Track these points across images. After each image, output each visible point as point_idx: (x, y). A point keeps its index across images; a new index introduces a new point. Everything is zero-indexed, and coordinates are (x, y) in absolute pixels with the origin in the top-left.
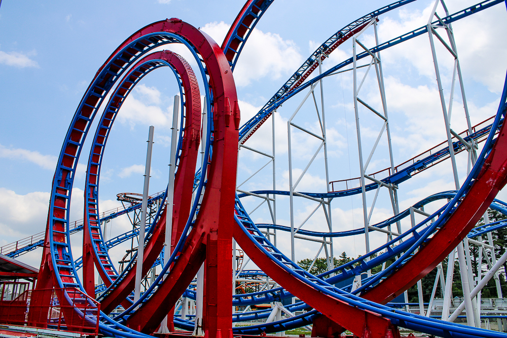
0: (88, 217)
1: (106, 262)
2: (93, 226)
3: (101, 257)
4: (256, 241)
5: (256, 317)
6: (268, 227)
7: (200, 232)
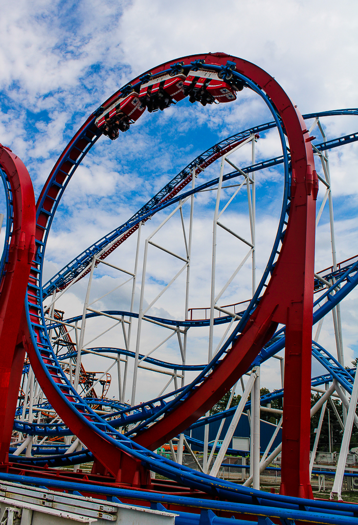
4: (47, 371)
5: (57, 452)
6: (119, 352)
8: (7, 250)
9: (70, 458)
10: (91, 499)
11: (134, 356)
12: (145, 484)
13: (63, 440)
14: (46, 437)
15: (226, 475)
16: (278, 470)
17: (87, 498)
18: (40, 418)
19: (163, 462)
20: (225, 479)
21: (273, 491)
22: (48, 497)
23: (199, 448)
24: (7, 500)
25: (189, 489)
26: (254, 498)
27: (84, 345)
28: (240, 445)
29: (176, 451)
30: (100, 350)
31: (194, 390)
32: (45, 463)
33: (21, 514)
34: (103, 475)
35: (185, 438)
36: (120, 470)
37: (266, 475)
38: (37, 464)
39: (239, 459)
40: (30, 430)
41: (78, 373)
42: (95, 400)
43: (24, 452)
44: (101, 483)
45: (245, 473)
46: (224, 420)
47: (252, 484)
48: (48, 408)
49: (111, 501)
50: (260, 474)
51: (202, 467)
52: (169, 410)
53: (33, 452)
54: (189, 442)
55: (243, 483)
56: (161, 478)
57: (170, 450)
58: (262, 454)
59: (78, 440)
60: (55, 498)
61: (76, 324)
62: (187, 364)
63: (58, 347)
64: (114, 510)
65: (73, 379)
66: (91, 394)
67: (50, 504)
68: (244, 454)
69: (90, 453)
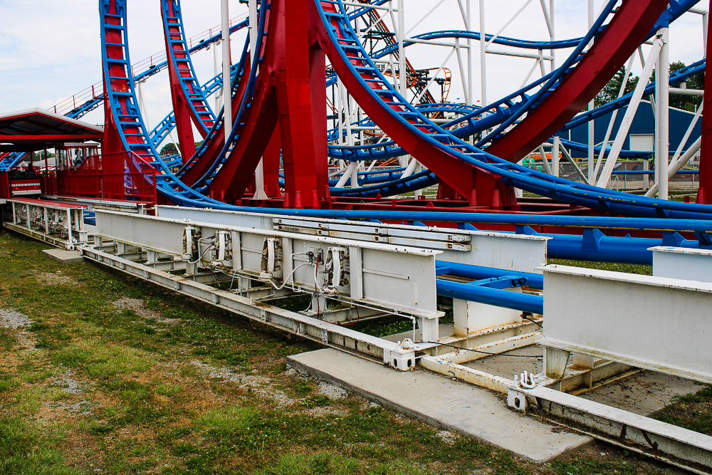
1: (203, 109)
2: (180, 58)
3: (194, 102)
4: (358, 75)
5: (391, 177)
6: (457, 35)
7: (270, 70)
9: (408, 183)
10: (435, 228)
11: (479, 39)
12: (509, 204)
13: (397, 163)
14: (375, 161)
15: (620, 184)
16: (695, 173)
17: (430, 228)
18: (363, 138)
19: (531, 175)
20: (620, 190)
21: (687, 199)
22: (380, 231)
23: (581, 153)
24: (329, 240)
25: (569, 205)
26: (660, 211)
27: (406, 31)
28: (640, 144)
29: (550, 161)
30: (430, 36)
31: (567, 74)
32: (376, 193)
33: (348, 253)
34: (453, 199)
35: (560, 142)
36: (474, 191)
37: (677, 181)
38: (367, 195)
39: (639, 163)
40: (352, 155)
41: (403, 73)
42: (433, 106)
43: (348, 183)
44: (451, 209)
45: (648, 180)
46: (615, 112)
47: (657, 194)
48: (371, 125)
49: (464, 228)
50: (669, 180)
51: (587, 177)
52: (533, 106)
53: (360, 182)
54: (567, 147)
55: (644, 193)
56: (531, 196)
57: (542, 161)
58: (671, 155)
59: (414, 160)
60: (390, 232)
61: (390, 5)
62: (556, 39)
63: (371, 42)
64: (466, 239)
65: (398, 82)
66: (427, 99)
67: (385, 239)
68: (645, 156)
69: (433, 175)
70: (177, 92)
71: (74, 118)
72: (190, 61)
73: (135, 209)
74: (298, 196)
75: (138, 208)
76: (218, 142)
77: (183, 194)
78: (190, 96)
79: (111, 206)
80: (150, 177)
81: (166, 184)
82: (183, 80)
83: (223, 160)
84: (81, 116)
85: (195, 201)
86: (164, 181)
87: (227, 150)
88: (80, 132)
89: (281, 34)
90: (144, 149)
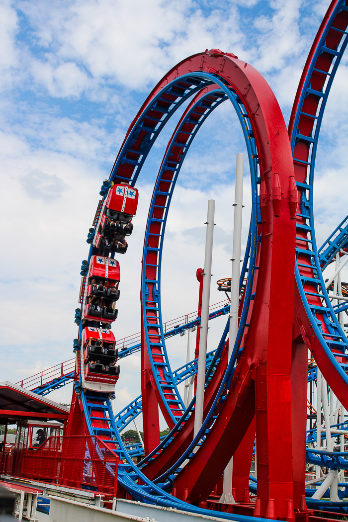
0: (146, 329)
1: (173, 397)
2: (154, 343)
3: (164, 389)
4: (344, 373)
7: (250, 362)
8: (257, 204)
18: (343, 444)
40: (331, 462)
43: (327, 494)
53: (341, 495)
70: (147, 378)
71: (40, 394)
72: (164, 346)
73: (92, 500)
74: (271, 504)
75: (95, 499)
76: (186, 434)
77: (143, 488)
78: (160, 383)
79: (66, 494)
80: (111, 466)
81: (127, 475)
82: (155, 365)
83: (190, 455)
84: (47, 394)
85: (157, 498)
86: (125, 472)
87: (196, 444)
88: (44, 411)
89: (263, 326)
90: (108, 434)
